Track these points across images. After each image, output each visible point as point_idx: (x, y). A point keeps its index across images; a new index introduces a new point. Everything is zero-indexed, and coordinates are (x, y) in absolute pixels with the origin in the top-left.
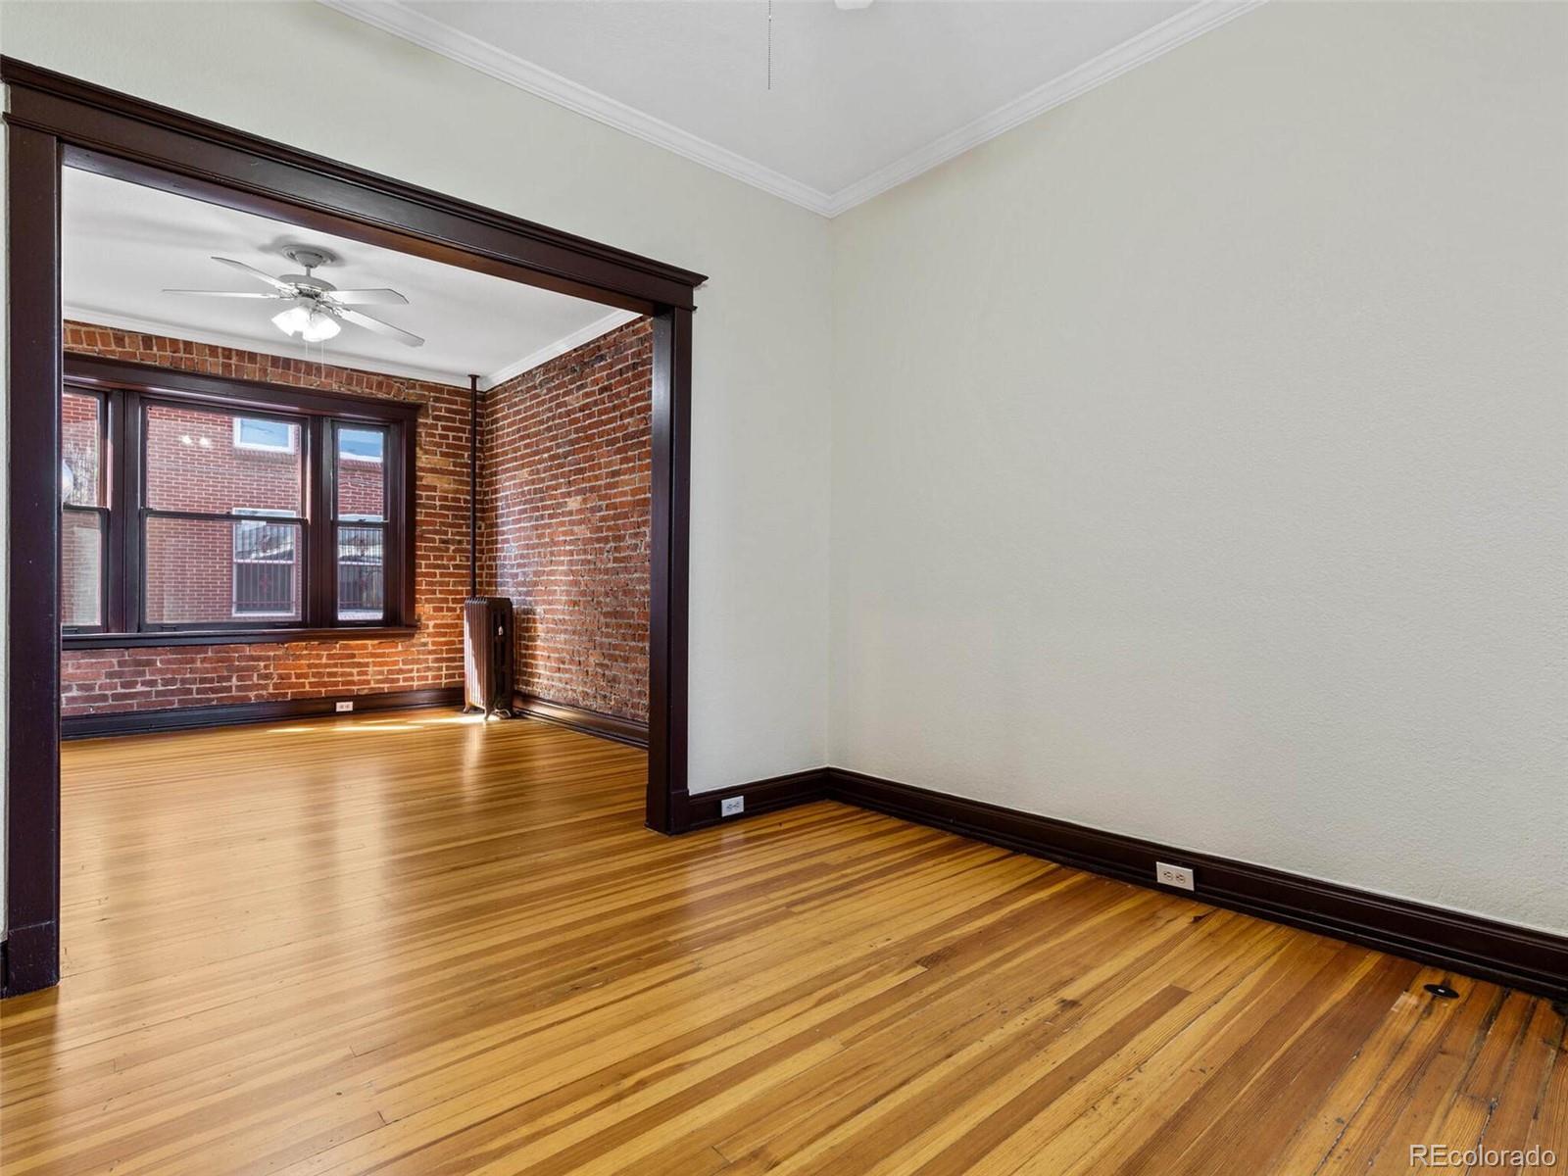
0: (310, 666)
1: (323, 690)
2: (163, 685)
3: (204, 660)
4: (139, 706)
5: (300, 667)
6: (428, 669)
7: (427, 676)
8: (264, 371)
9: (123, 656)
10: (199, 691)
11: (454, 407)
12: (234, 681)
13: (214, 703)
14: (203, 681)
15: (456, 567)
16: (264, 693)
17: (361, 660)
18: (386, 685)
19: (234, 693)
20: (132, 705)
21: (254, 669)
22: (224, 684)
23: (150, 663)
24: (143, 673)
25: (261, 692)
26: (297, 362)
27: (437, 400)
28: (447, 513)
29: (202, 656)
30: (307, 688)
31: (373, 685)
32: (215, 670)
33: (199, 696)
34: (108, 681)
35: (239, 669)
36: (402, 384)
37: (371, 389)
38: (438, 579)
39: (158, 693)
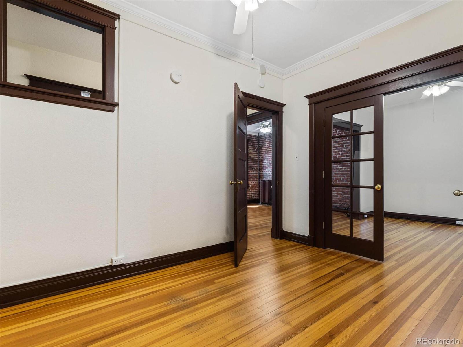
11: (254, 139)
15: (254, 173)
27: (251, 138)
38: (251, 176)
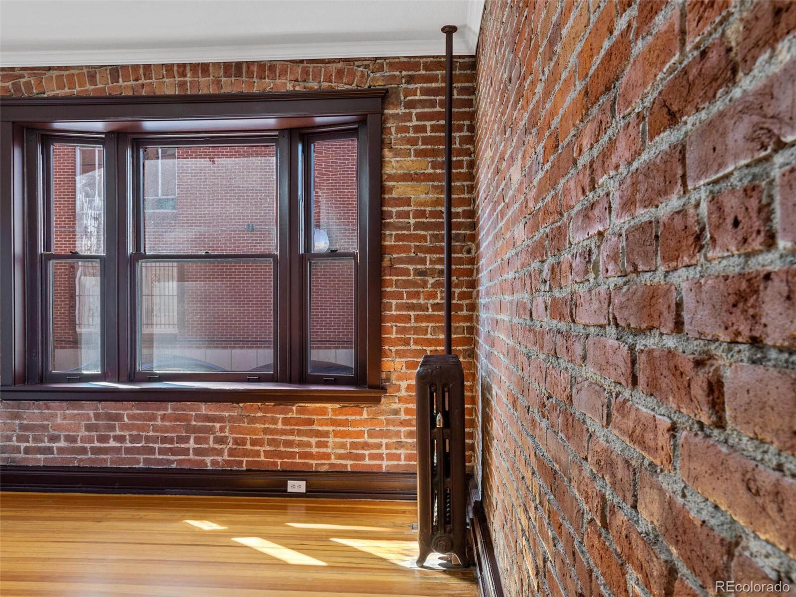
0: (265, 431)
1: (279, 461)
2: (131, 442)
3: (164, 418)
4: (112, 462)
5: (254, 431)
6: (400, 445)
7: (400, 455)
8: (218, 82)
9: (97, 409)
10: (162, 451)
12: (192, 444)
13: (174, 466)
14: (164, 440)
15: (432, 307)
16: (219, 459)
17: (320, 428)
18: (349, 462)
19: (191, 457)
20: (105, 460)
21: (211, 430)
22: (183, 446)
23: (118, 418)
24: (113, 428)
25: (216, 458)
26: (249, 64)
27: (410, 80)
28: (423, 233)
29: (163, 412)
30: (262, 458)
31: (333, 461)
32: (173, 429)
33: (161, 457)
34: (87, 433)
35: (195, 430)
36: (366, 67)
37: (330, 81)
38: (413, 324)
39: (128, 450)
